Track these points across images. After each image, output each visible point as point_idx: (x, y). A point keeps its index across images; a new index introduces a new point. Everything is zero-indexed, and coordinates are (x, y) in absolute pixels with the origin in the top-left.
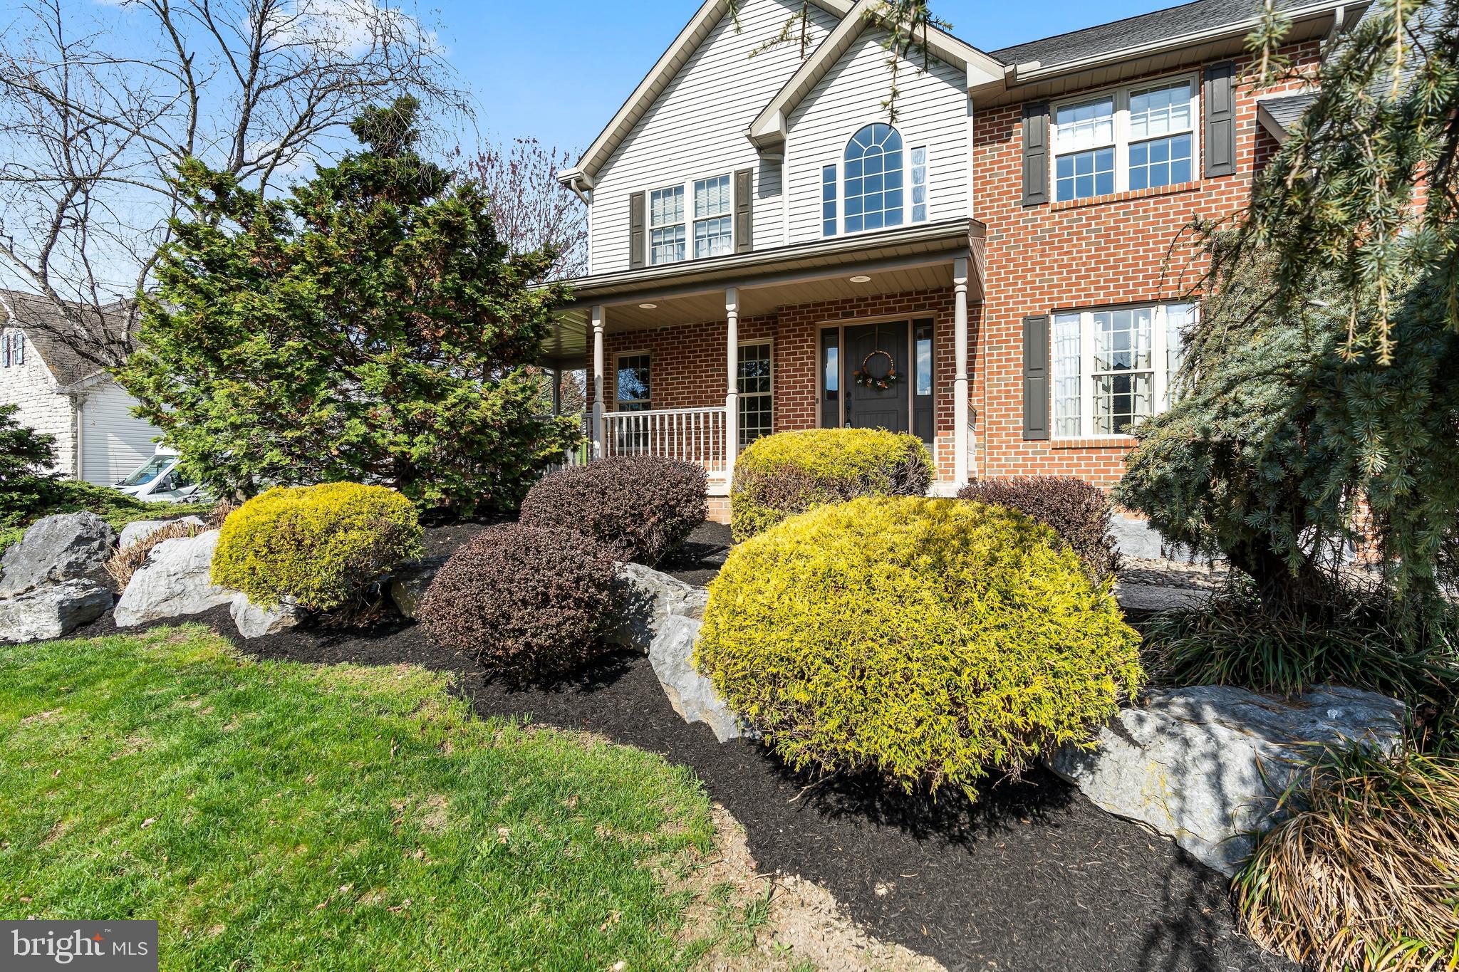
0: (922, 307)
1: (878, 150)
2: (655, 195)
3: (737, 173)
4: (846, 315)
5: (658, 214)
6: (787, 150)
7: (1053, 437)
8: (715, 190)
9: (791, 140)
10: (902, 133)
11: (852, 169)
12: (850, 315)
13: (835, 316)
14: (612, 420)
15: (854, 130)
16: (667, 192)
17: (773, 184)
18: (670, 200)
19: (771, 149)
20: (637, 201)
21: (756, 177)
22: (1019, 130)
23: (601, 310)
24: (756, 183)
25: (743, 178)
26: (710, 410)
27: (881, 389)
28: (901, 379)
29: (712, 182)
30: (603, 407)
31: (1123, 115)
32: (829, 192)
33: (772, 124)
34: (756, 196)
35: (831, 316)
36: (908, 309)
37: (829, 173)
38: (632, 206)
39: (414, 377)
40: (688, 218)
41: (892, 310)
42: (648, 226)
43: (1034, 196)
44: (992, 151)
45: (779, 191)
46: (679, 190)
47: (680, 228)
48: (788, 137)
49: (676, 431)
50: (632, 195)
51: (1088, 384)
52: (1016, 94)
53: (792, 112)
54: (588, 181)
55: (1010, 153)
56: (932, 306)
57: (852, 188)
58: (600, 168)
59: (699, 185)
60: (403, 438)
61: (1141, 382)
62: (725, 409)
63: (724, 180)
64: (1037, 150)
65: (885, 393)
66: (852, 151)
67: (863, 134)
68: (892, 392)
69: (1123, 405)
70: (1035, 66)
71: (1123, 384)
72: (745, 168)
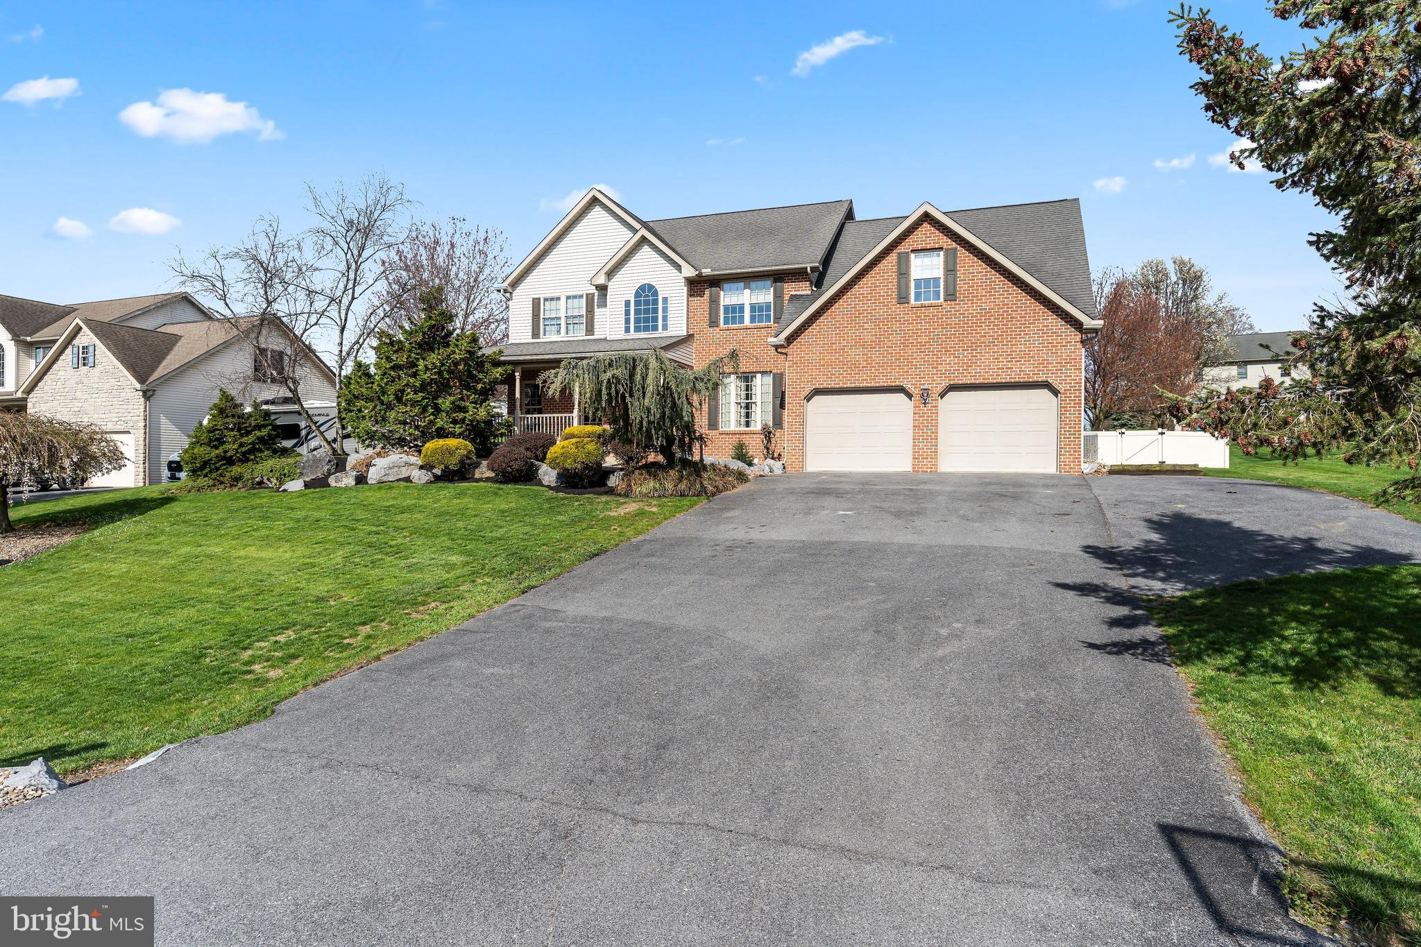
1: (648, 296)
2: (546, 300)
3: (587, 295)
5: (547, 311)
6: (609, 290)
7: (721, 429)
8: (576, 301)
9: (611, 285)
10: (658, 290)
11: (637, 303)
14: (524, 418)
15: (639, 285)
16: (552, 299)
17: (603, 304)
18: (554, 303)
19: (602, 289)
20: (536, 303)
21: (596, 298)
22: (707, 292)
23: (519, 368)
24: (596, 301)
25: (590, 298)
26: (567, 415)
29: (575, 297)
30: (519, 412)
31: (747, 292)
32: (627, 313)
33: (601, 280)
34: (596, 307)
37: (627, 303)
38: (533, 304)
39: (458, 406)
40: (562, 315)
42: (542, 316)
43: (713, 323)
44: (696, 300)
45: (606, 306)
46: (558, 299)
47: (560, 318)
48: (610, 283)
49: (551, 423)
50: (533, 299)
51: (734, 405)
52: (702, 279)
53: (610, 274)
54: (510, 290)
55: (703, 302)
57: (637, 312)
58: (515, 284)
59: (568, 298)
60: (452, 426)
61: (753, 405)
62: (573, 415)
63: (581, 296)
64: (714, 301)
66: (637, 295)
67: (642, 288)
69: (748, 415)
70: (709, 270)
71: (748, 407)
72: (590, 294)
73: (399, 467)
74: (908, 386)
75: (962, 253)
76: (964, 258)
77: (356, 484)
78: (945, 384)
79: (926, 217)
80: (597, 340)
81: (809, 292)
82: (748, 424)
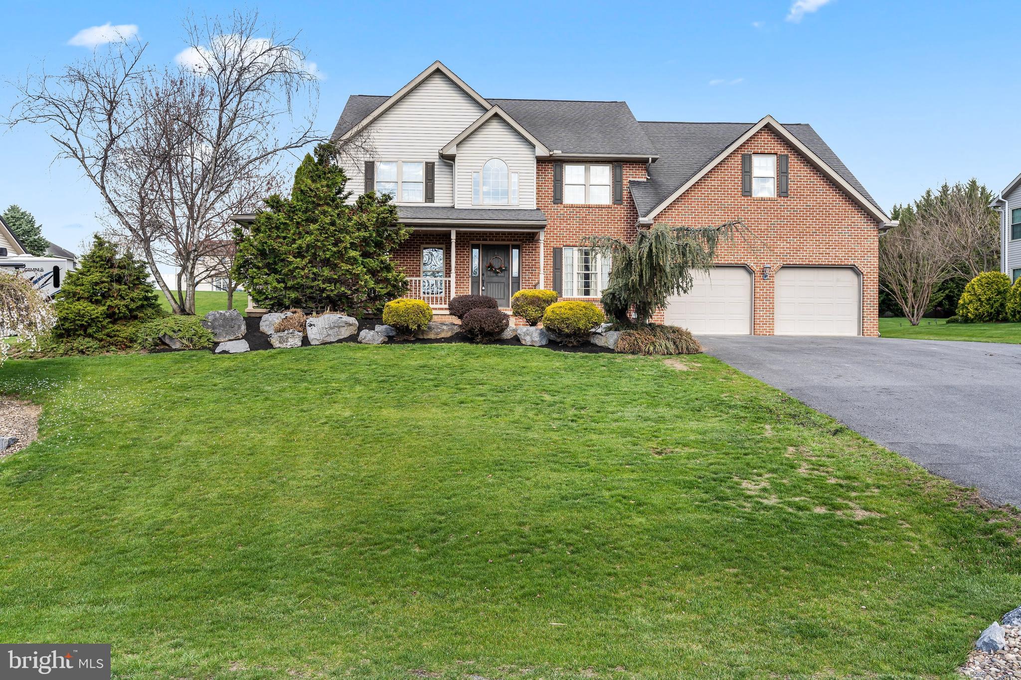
0: (516, 240)
3: (427, 163)
4: (484, 240)
7: (564, 296)
9: (459, 156)
10: (508, 165)
12: (486, 240)
13: (479, 240)
17: (445, 172)
20: (369, 166)
21: (436, 167)
24: (436, 170)
25: (430, 166)
27: (498, 273)
28: (506, 269)
29: (412, 164)
32: (476, 184)
33: (453, 150)
34: (436, 176)
35: (477, 240)
36: (510, 240)
37: (476, 175)
38: (366, 167)
40: (399, 180)
41: (503, 240)
42: (376, 180)
43: (557, 200)
44: (542, 178)
47: (396, 184)
51: (575, 275)
53: (459, 144)
55: (548, 181)
56: (520, 240)
57: (486, 184)
59: (405, 164)
61: (593, 276)
63: (419, 164)
64: (558, 182)
65: (499, 275)
68: (502, 274)
69: (587, 285)
70: (560, 152)
71: (587, 277)
72: (430, 163)
73: (339, 327)
74: (751, 264)
75: (793, 160)
76: (794, 162)
77: (302, 346)
78: (780, 263)
79: (768, 128)
80: (438, 208)
81: (645, 180)
82: (587, 293)
